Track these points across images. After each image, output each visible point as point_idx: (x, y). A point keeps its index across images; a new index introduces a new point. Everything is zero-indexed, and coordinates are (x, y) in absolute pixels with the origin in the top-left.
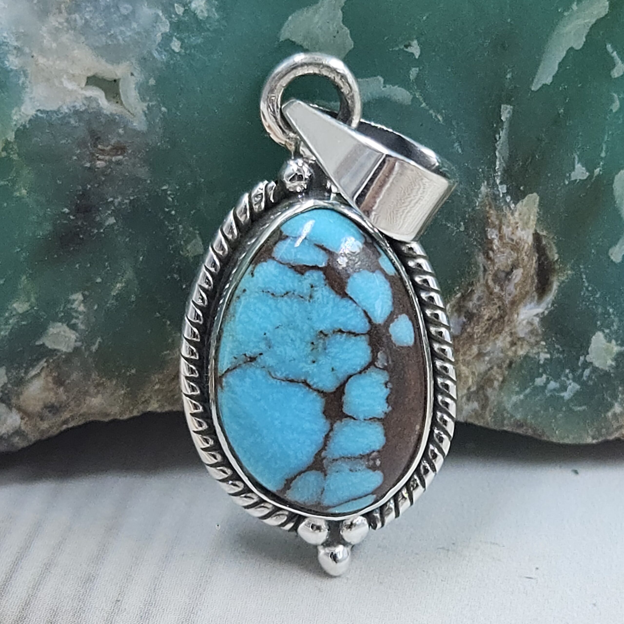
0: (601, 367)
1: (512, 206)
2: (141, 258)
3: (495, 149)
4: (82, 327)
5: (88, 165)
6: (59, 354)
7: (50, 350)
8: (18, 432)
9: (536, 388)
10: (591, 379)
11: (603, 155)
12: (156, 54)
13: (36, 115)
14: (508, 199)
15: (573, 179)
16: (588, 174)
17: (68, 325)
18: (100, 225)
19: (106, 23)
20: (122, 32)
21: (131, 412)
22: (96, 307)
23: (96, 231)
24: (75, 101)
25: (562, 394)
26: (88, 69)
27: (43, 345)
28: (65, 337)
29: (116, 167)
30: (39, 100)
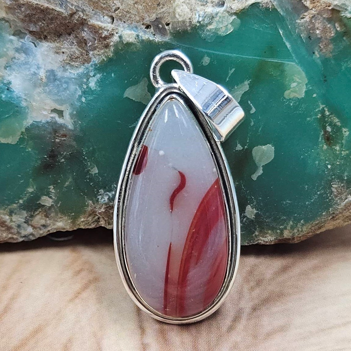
0: (251, 218)
2: (75, 174)
4: (54, 198)
5: (53, 141)
6: (46, 206)
7: (42, 205)
8: (32, 234)
10: (246, 222)
11: (248, 141)
12: (76, 103)
13: (33, 123)
15: (237, 149)
16: (242, 148)
17: (48, 197)
18: (59, 162)
19: (57, 91)
20: (63, 94)
21: (73, 228)
22: (58, 191)
23: (57, 164)
24: (47, 118)
26: (51, 107)
27: (39, 203)
28: (48, 201)
29: (64, 142)
30: (33, 118)
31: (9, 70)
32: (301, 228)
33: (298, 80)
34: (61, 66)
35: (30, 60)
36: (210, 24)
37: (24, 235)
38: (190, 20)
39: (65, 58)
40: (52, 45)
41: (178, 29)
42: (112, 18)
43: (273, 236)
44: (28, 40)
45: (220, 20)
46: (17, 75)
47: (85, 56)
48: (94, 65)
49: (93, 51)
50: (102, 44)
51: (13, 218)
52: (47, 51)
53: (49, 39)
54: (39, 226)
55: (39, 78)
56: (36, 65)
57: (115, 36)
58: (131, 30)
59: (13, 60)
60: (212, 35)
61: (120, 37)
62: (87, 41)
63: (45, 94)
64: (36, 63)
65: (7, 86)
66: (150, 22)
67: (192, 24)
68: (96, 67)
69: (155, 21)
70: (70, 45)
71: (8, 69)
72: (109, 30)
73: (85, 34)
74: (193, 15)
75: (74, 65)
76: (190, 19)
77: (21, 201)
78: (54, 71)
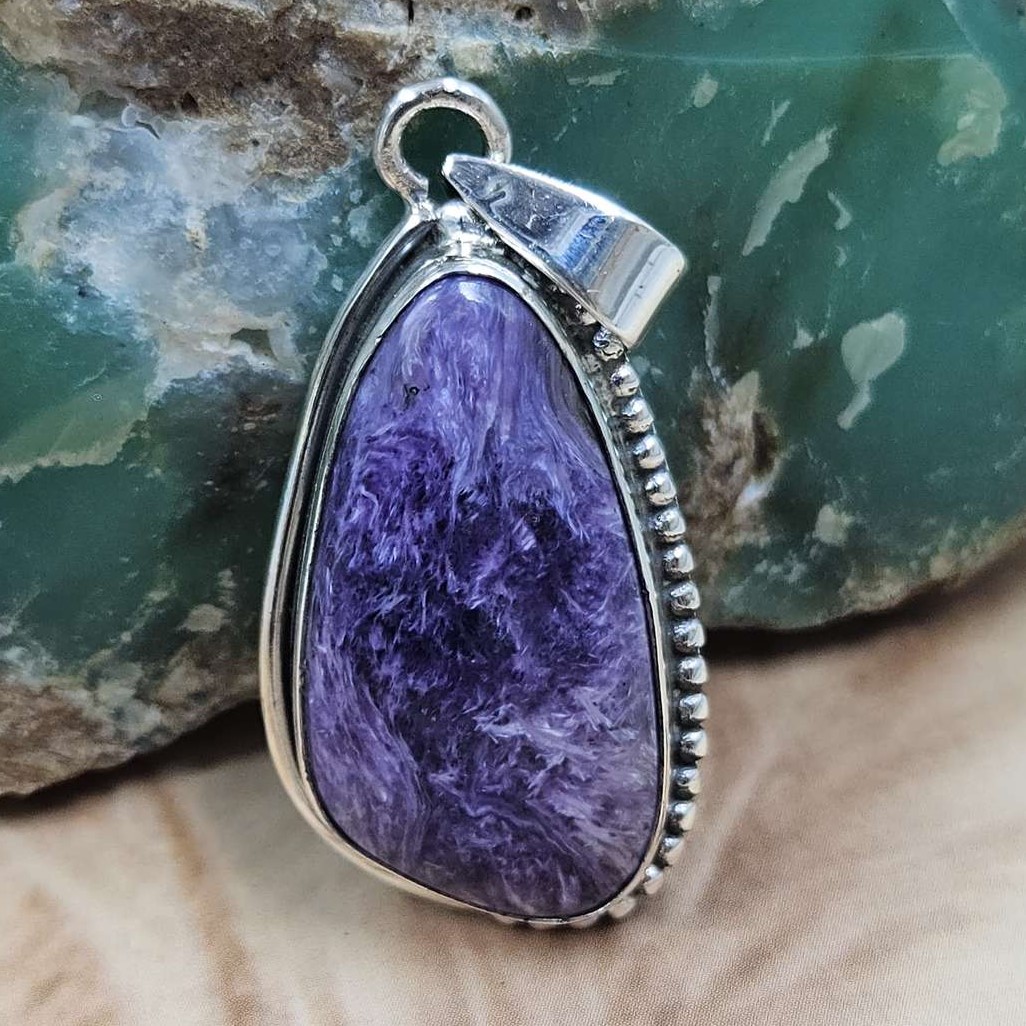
0: (830, 542)
1: (728, 390)
3: (704, 327)
4: (230, 603)
5: (235, 429)
6: (202, 635)
7: (193, 633)
8: (160, 729)
9: (758, 575)
10: (819, 557)
11: (829, 315)
12: (315, 299)
13: (172, 386)
14: (723, 382)
15: (796, 346)
16: (812, 339)
17: (213, 604)
18: (251, 491)
19: (251, 270)
20: (271, 279)
24: (218, 364)
25: (787, 578)
26: (233, 326)
28: (210, 616)
29: (269, 426)
30: (173, 369)
31: (77, 229)
33: (979, 104)
34: (254, 188)
35: (147, 185)
37: (137, 738)
39: (264, 159)
40: (217, 123)
41: (618, 6)
42: (409, 4)
43: (897, 581)
44: (130, 121)
46: (104, 240)
47: (324, 142)
48: (361, 167)
49: (351, 120)
50: (384, 92)
51: (100, 692)
52: (201, 145)
53: (203, 107)
55: (188, 239)
56: (168, 198)
57: (428, 61)
58: (471, 33)
59: (86, 193)
60: (720, 7)
61: (445, 60)
62: (331, 94)
63: (211, 287)
64: (167, 192)
65: (75, 284)
68: (367, 172)
70: (275, 115)
71: (71, 225)
72: (404, 47)
73: (326, 71)
75: (294, 178)
77: (126, 637)
78: (229, 205)
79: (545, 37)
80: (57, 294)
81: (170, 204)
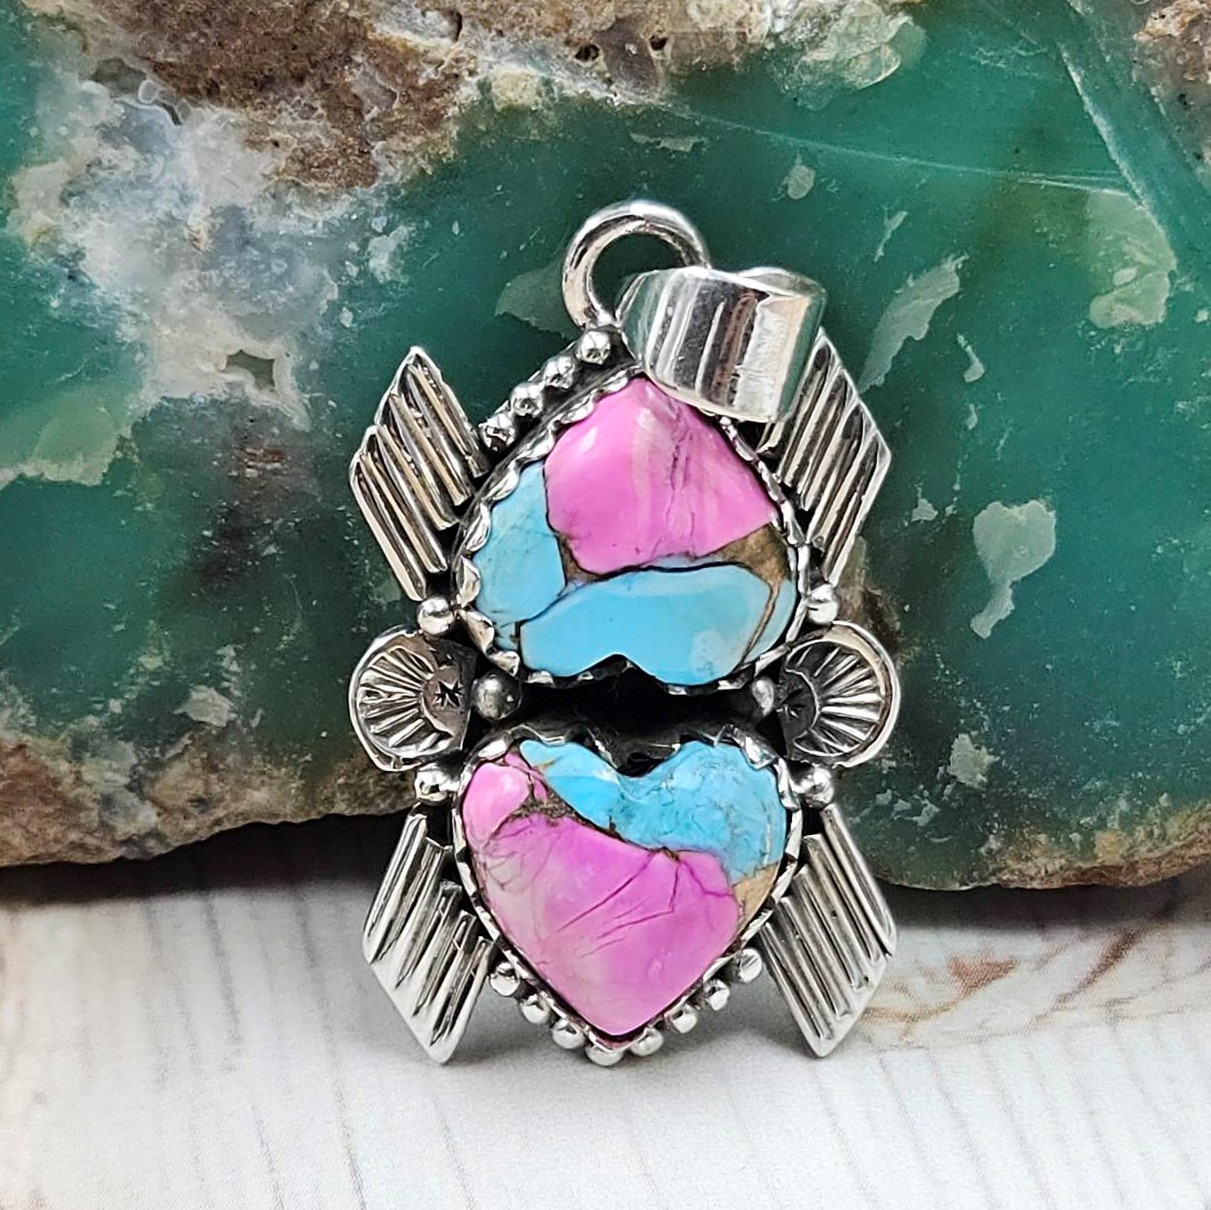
0: (968, 783)
4: (237, 693)
5: (234, 473)
6: (207, 728)
7: (195, 722)
8: (155, 834)
9: (878, 808)
10: (955, 800)
11: (957, 487)
12: (319, 329)
13: (161, 404)
15: (914, 520)
16: (936, 513)
17: (217, 689)
18: (256, 555)
19: (252, 285)
20: (273, 299)
21: (308, 814)
22: (253, 667)
23: (249, 564)
24: (213, 388)
25: (915, 818)
26: (228, 347)
27: (184, 715)
28: (215, 706)
29: (274, 478)
30: (162, 385)
31: (75, 206)
32: (1162, 827)
33: (1140, 257)
34: (267, 194)
35: (156, 170)
36: (814, 43)
37: (124, 838)
38: (740, 29)
39: (283, 164)
40: (235, 116)
41: (697, 60)
42: (456, 18)
43: (1057, 854)
44: (148, 98)
45: (853, 30)
46: (103, 223)
47: (352, 158)
48: (389, 193)
49: (384, 138)
50: (417, 110)
51: (83, 769)
52: (214, 136)
53: (225, 94)
54: (180, 803)
55: (186, 236)
56: (173, 187)
57: (467, 84)
58: (521, 62)
59: (93, 170)
60: (820, 83)
61: (484, 87)
62: (361, 103)
63: (205, 295)
64: (176, 183)
65: (66, 266)
66: (595, 32)
67: (749, 41)
68: (394, 199)
69: (611, 28)
70: (303, 118)
71: (73, 201)
72: (442, 63)
73: (357, 78)
74: (751, 9)
75: (313, 191)
76: (740, 24)
77: (115, 706)
78: (240, 209)
79: (609, 82)
80: (45, 273)
81: (176, 194)
